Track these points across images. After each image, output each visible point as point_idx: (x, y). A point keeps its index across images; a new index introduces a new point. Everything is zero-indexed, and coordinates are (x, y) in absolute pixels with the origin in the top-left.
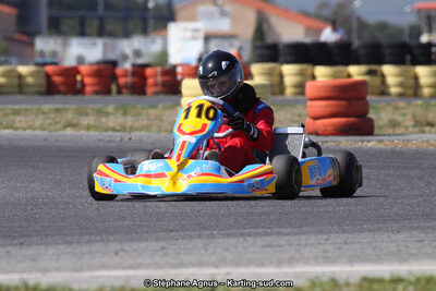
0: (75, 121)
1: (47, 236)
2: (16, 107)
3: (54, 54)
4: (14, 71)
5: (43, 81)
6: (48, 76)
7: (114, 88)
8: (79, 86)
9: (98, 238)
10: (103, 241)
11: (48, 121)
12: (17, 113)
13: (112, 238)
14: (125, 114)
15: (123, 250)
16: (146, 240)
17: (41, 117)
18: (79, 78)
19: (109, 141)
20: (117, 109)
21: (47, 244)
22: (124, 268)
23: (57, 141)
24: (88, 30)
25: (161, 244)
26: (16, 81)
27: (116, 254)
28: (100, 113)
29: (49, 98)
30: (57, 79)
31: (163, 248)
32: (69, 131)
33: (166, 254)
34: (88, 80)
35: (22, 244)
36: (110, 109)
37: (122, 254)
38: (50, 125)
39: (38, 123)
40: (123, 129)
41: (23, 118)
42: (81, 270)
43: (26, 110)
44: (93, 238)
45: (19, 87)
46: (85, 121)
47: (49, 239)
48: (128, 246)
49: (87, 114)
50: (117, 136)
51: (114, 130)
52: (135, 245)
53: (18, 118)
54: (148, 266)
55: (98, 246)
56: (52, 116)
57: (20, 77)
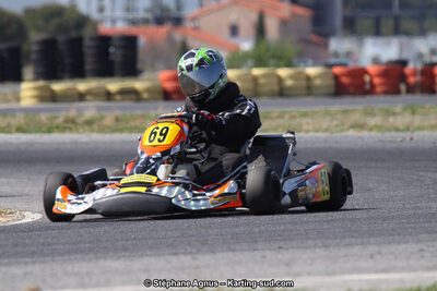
0: (362, 122)
1: (308, 239)
2: (304, 109)
3: (349, 54)
4: (302, 73)
5: (331, 82)
6: (336, 77)
7: (403, 87)
8: (368, 87)
9: (359, 241)
10: (362, 243)
11: (335, 123)
12: (304, 115)
13: (372, 240)
14: (413, 113)
15: (379, 253)
16: (407, 242)
17: (328, 118)
18: (367, 78)
19: (390, 142)
20: (405, 109)
21: (306, 248)
22: (377, 272)
23: (337, 142)
24: (384, 29)
25: (420, 246)
26: (304, 83)
27: (372, 257)
28: (388, 113)
29: (337, 100)
30: (345, 80)
31: (422, 250)
32: (351, 133)
33: (423, 257)
34: (377, 80)
35: (280, 248)
36: (398, 108)
37: (378, 257)
38: (337, 126)
39: (325, 125)
40: (407, 129)
41: (309, 120)
42: (333, 273)
43: (314, 112)
44: (353, 241)
45: (308, 89)
46: (372, 121)
47: (310, 242)
48: (385, 249)
49: (374, 115)
50: (399, 136)
51: (397, 129)
52: (393, 248)
53: (304, 121)
54: (402, 269)
55: (356, 250)
56: (339, 116)
57: (308, 78)
